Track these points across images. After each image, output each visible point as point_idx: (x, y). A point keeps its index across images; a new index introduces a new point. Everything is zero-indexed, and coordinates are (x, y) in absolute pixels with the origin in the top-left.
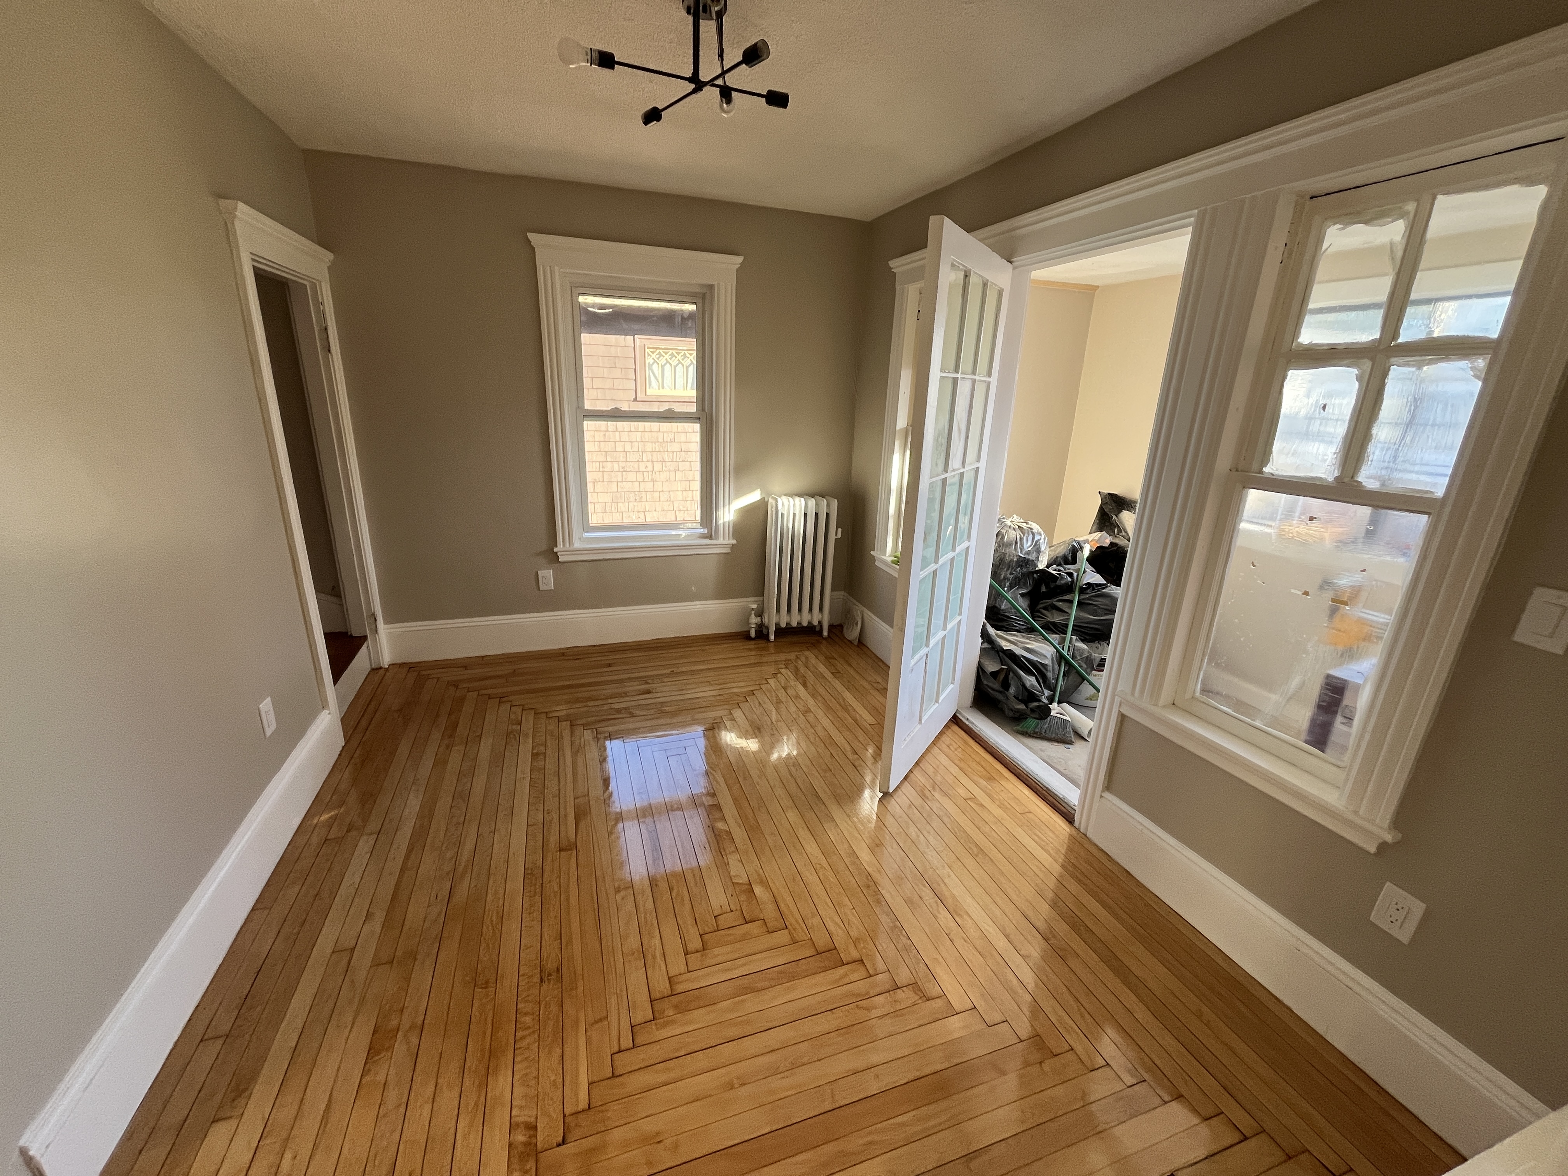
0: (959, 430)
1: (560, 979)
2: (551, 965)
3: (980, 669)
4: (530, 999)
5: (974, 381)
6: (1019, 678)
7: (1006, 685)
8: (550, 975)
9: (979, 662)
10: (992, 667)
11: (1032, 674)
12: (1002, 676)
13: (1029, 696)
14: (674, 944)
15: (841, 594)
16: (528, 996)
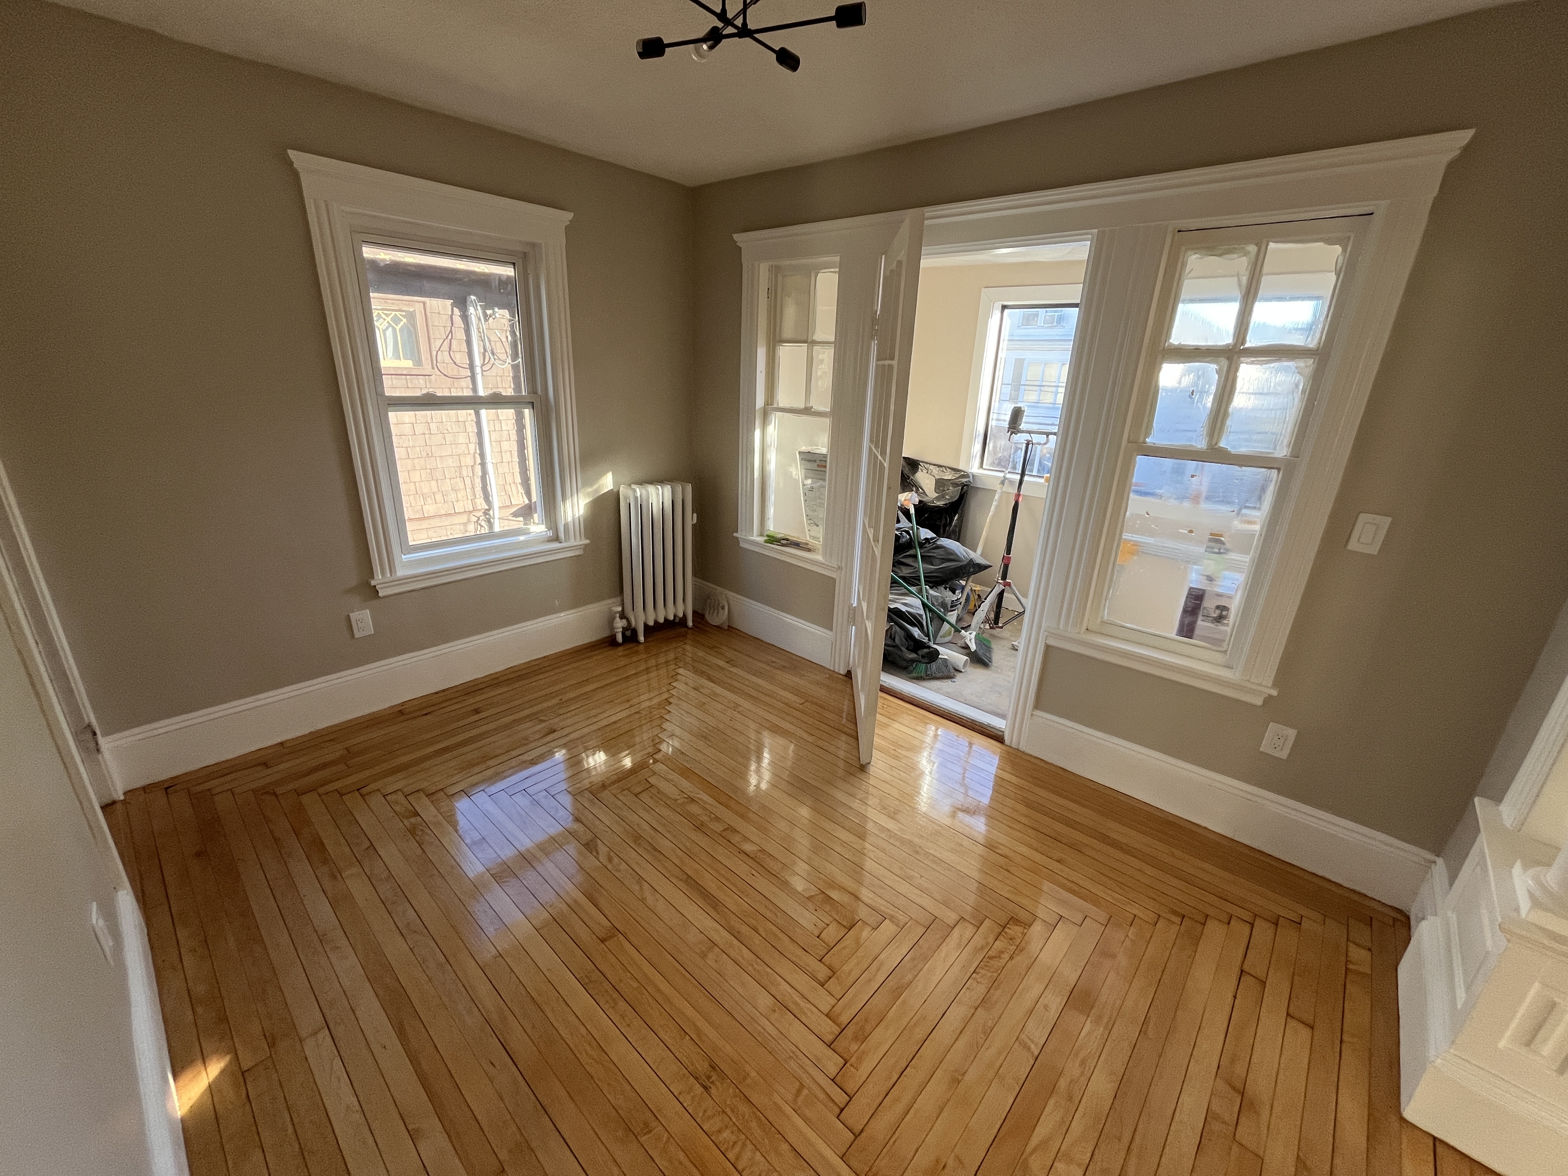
1: (723, 1076)
2: (702, 1067)
4: (709, 1113)
6: (907, 630)
7: (892, 640)
8: (709, 1078)
11: (914, 624)
13: (917, 645)
14: (802, 981)
16: (705, 1111)
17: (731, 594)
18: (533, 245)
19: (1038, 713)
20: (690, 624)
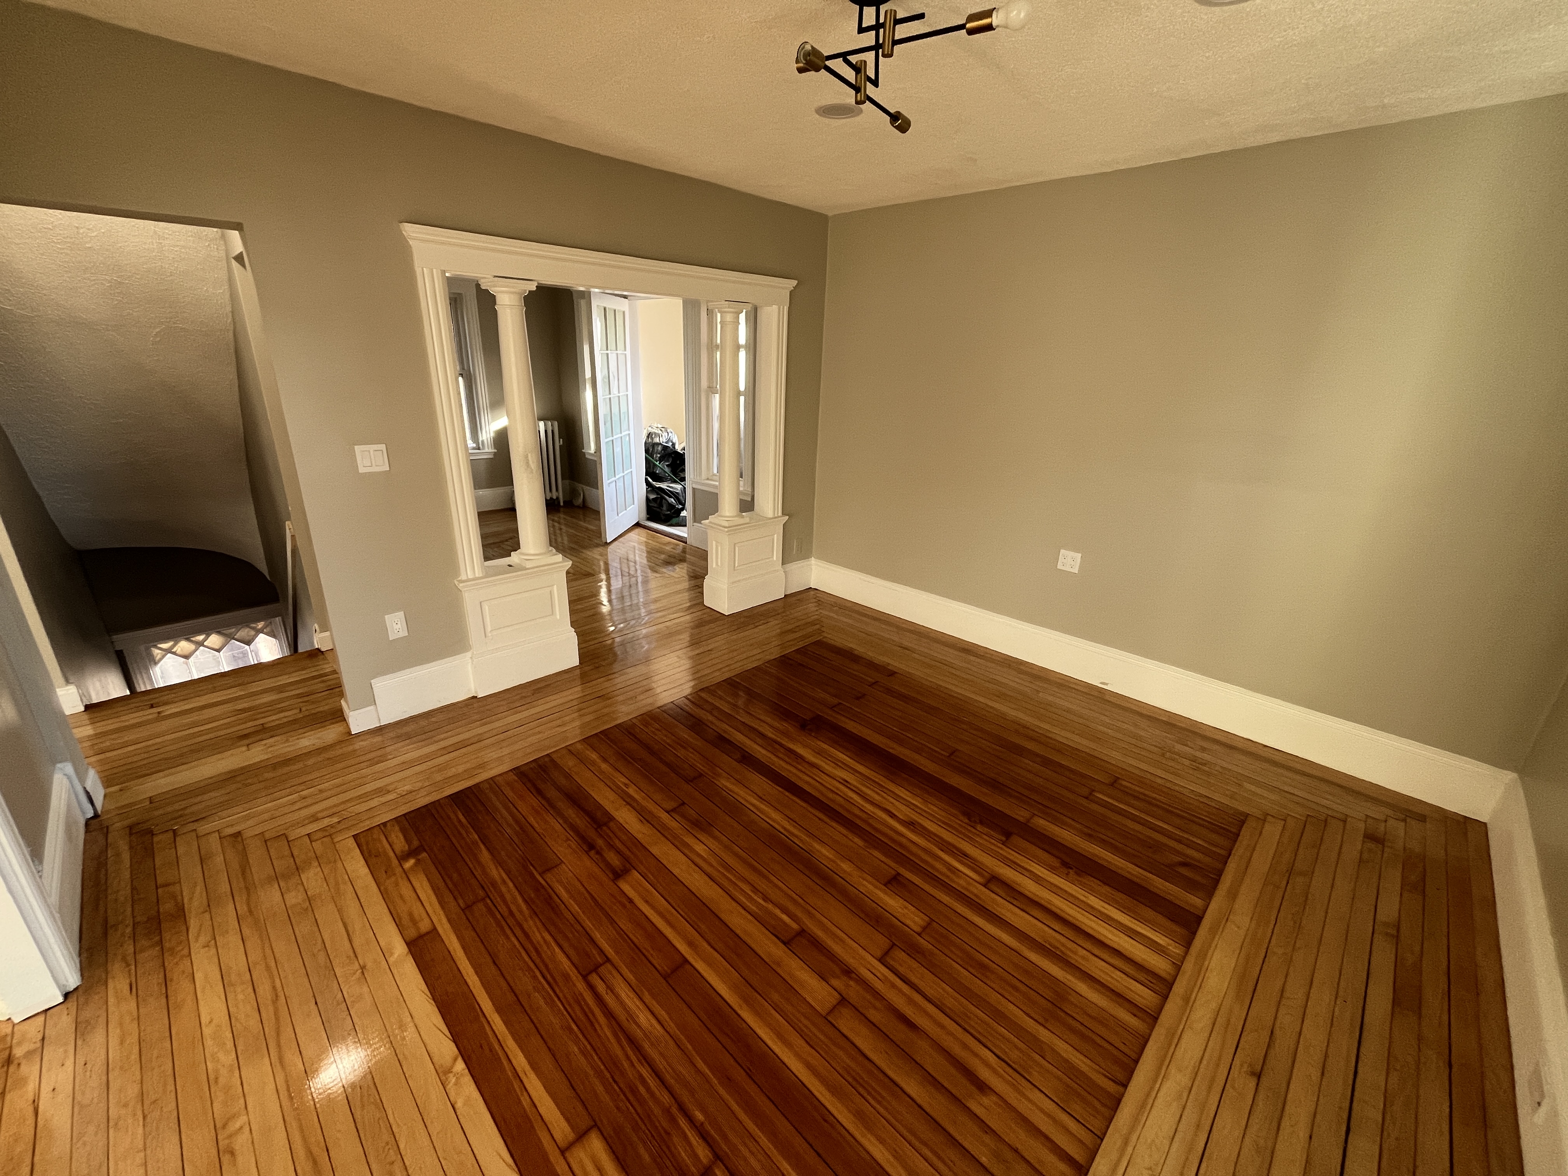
0: (614, 376)
3: (647, 499)
5: (617, 354)
6: (666, 500)
7: (661, 505)
9: (647, 496)
10: (652, 496)
11: (672, 497)
12: (658, 501)
13: (671, 507)
15: (567, 482)
17: (585, 487)
18: (460, 294)
19: (695, 524)
20: (562, 504)
